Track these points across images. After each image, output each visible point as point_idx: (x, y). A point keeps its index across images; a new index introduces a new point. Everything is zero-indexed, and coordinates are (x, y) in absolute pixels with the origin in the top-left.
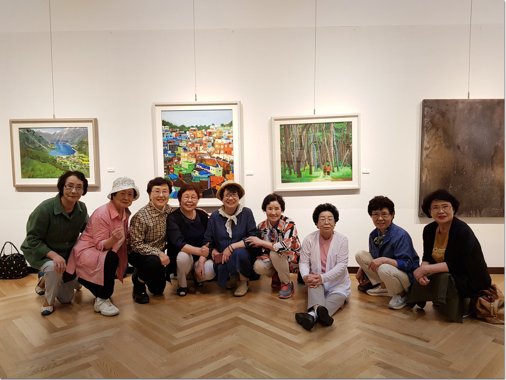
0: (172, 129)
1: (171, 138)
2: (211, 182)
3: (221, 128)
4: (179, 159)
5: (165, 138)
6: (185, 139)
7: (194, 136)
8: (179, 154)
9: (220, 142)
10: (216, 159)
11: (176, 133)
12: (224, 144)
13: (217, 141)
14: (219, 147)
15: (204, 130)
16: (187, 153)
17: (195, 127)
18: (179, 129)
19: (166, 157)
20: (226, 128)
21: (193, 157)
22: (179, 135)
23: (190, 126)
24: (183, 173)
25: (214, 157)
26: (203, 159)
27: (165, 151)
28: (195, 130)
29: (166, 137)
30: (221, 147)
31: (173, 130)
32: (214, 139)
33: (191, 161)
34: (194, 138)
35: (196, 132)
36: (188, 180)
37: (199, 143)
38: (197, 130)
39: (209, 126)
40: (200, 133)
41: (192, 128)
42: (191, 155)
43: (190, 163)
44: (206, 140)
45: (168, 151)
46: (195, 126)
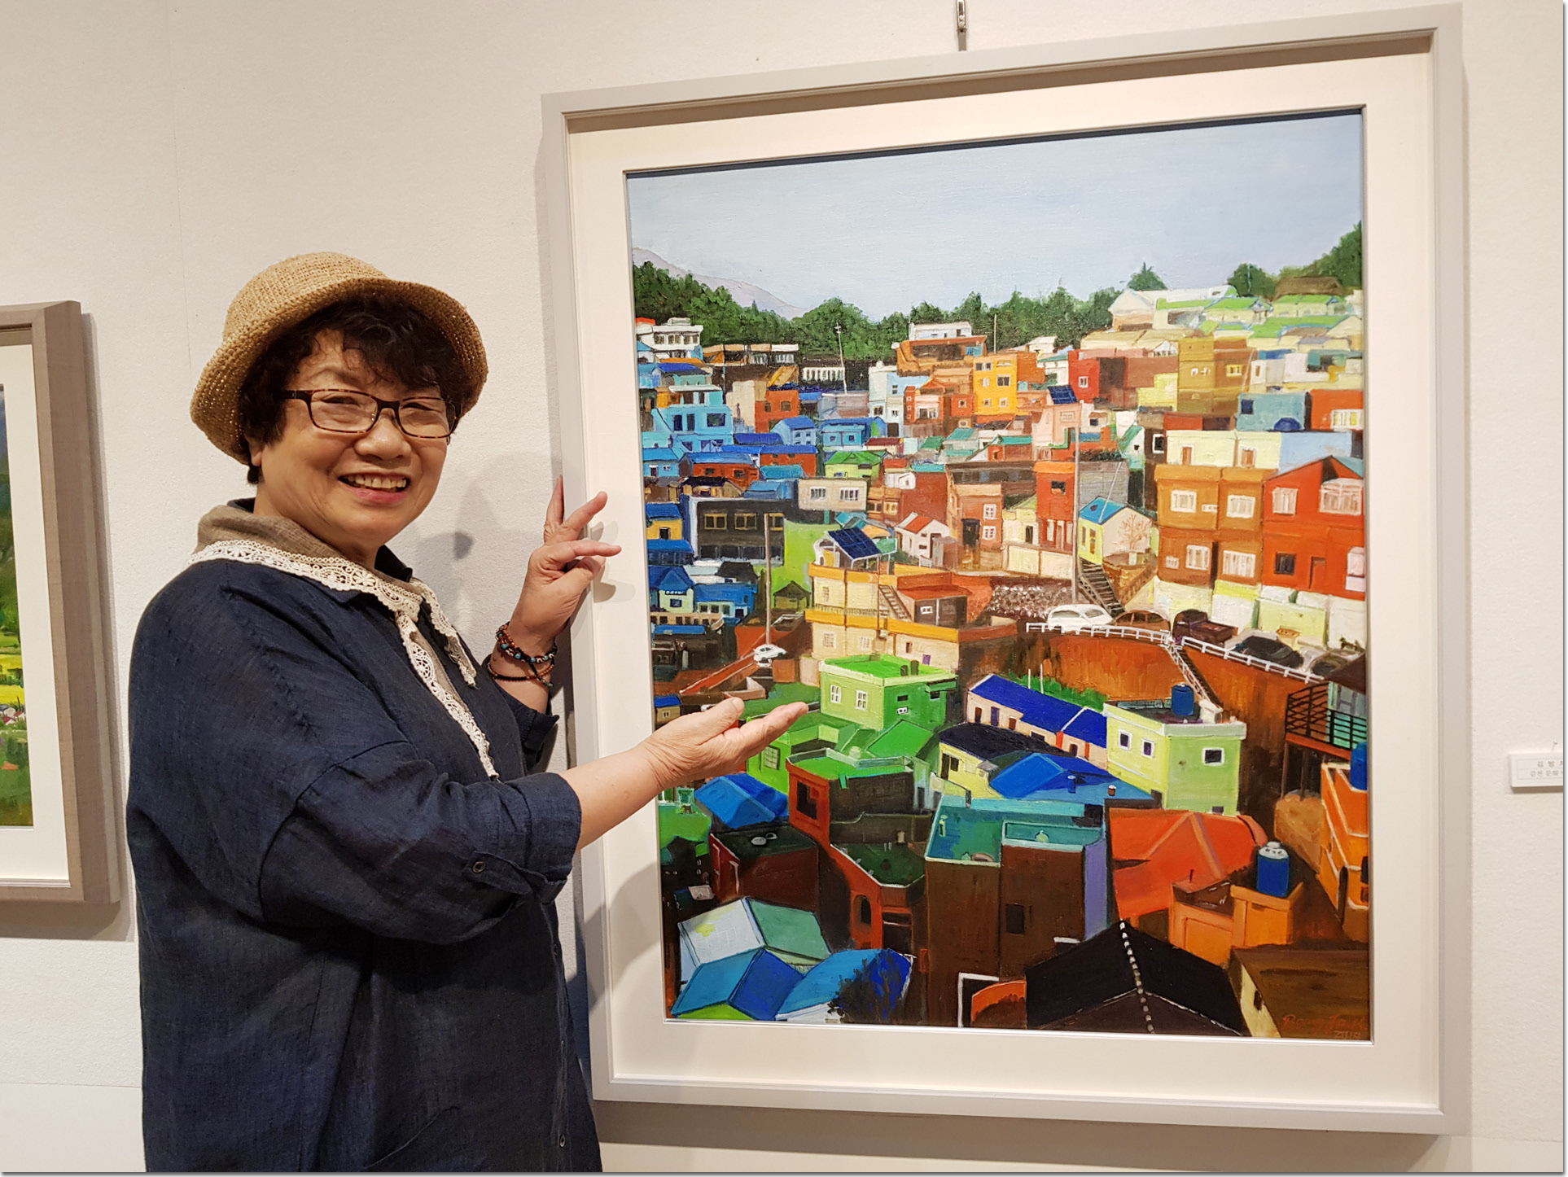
0: (731, 348)
1: (716, 432)
2: (1117, 873)
3: (1228, 318)
4: (797, 640)
5: (662, 433)
6: (858, 437)
7: (947, 404)
8: (794, 592)
9: (1224, 461)
10: (1177, 633)
11: (763, 385)
12: (1270, 482)
13: (1186, 452)
14: (1210, 509)
15: (1052, 339)
16: (871, 576)
17: (957, 317)
18: (795, 348)
19: (672, 621)
20: (1288, 309)
21: (930, 619)
22: (796, 409)
23: (907, 313)
24: (832, 777)
25: (1154, 619)
26: (1036, 633)
27: (665, 565)
28: (951, 351)
29: (668, 431)
30: (1229, 514)
31: (737, 356)
32: (1149, 433)
33: (910, 657)
34: (947, 426)
35: (967, 371)
36: (878, 841)
37: (993, 479)
38: (970, 343)
39: (1104, 300)
40: (1010, 371)
41: (920, 333)
42: (909, 602)
43: (904, 671)
44: (1061, 442)
45: (690, 560)
46: (959, 304)
